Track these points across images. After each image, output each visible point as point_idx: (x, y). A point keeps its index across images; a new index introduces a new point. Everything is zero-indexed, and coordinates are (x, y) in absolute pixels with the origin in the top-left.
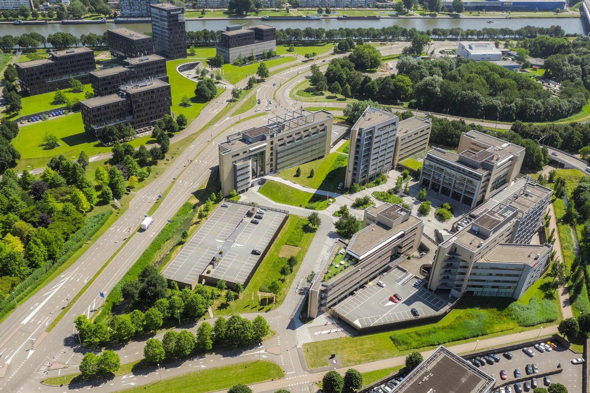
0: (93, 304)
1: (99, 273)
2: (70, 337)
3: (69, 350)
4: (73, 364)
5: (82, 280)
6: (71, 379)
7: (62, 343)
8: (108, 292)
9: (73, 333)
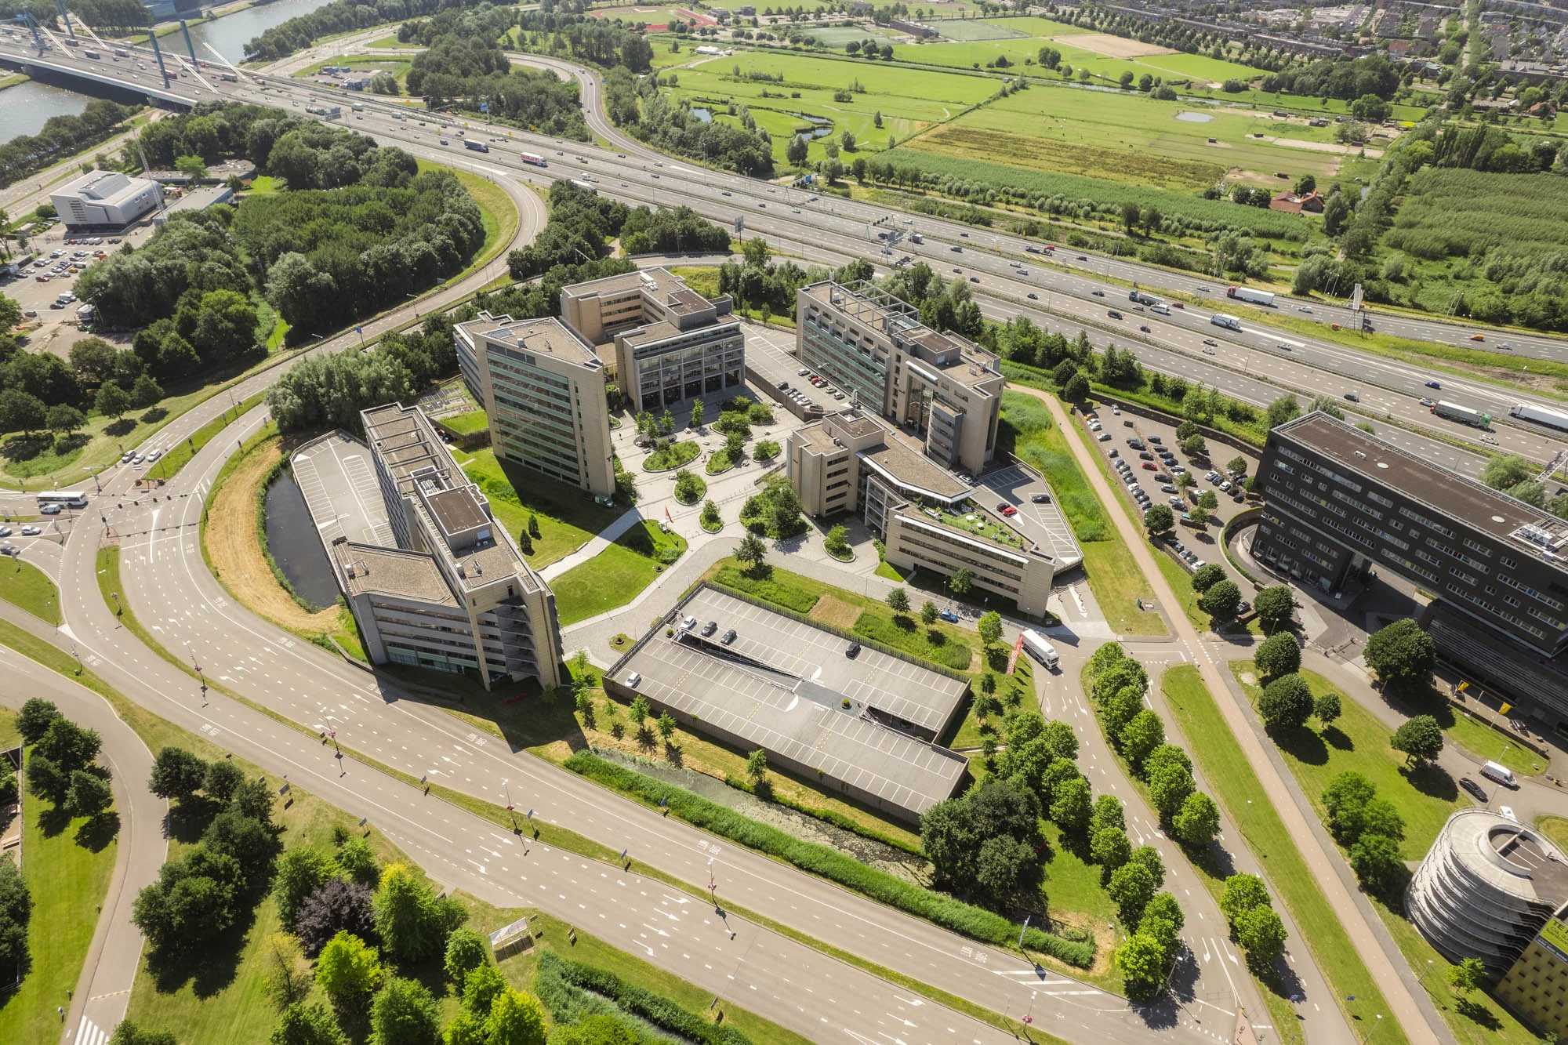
0: (1014, 976)
1: (878, 971)
2: (1144, 1015)
3: (1187, 1015)
4: (1231, 997)
5: (911, 1013)
6: (1277, 997)
7: (1168, 1033)
8: (962, 944)
9: (1130, 1009)
